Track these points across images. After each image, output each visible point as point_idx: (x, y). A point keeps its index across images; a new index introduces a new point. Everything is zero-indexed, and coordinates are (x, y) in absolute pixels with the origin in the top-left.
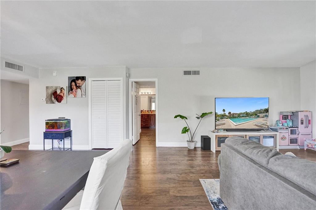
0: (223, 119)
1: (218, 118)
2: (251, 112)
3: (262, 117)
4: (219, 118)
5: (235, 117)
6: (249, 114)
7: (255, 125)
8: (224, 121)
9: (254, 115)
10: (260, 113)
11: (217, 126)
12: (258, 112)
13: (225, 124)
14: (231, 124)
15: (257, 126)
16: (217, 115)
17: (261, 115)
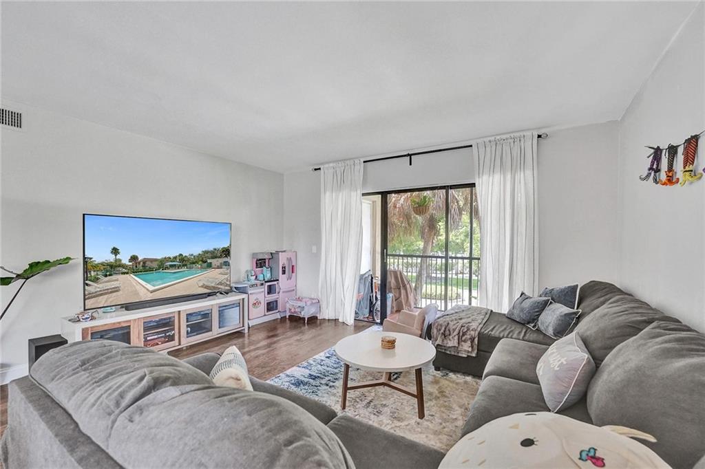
0: (114, 277)
1: (93, 274)
2: (192, 255)
3: (218, 268)
4: (99, 273)
5: (151, 270)
6: (189, 260)
7: (202, 286)
8: (117, 280)
9: (200, 262)
10: (213, 258)
11: (89, 298)
12: (209, 255)
13: (117, 291)
14: (138, 287)
15: (207, 287)
16: (89, 265)
17: (215, 262)
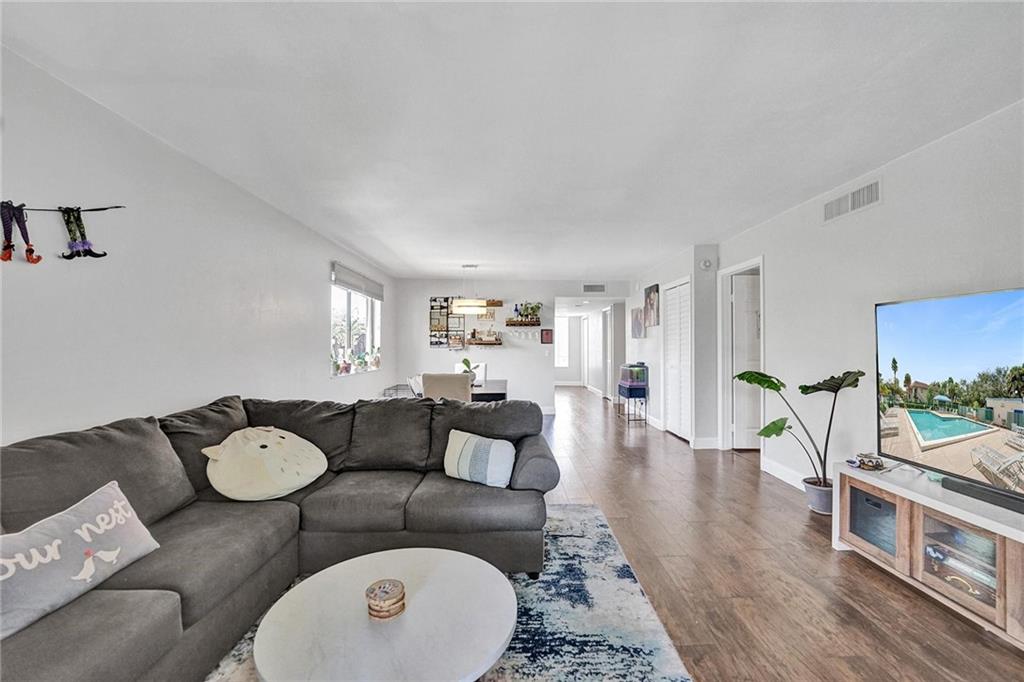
0: (894, 410)
1: (882, 399)
3: (1004, 425)
4: (886, 400)
5: (922, 406)
6: (960, 392)
7: (978, 466)
8: (896, 417)
9: (976, 403)
10: (994, 396)
12: (989, 388)
14: (912, 435)
16: (880, 386)
